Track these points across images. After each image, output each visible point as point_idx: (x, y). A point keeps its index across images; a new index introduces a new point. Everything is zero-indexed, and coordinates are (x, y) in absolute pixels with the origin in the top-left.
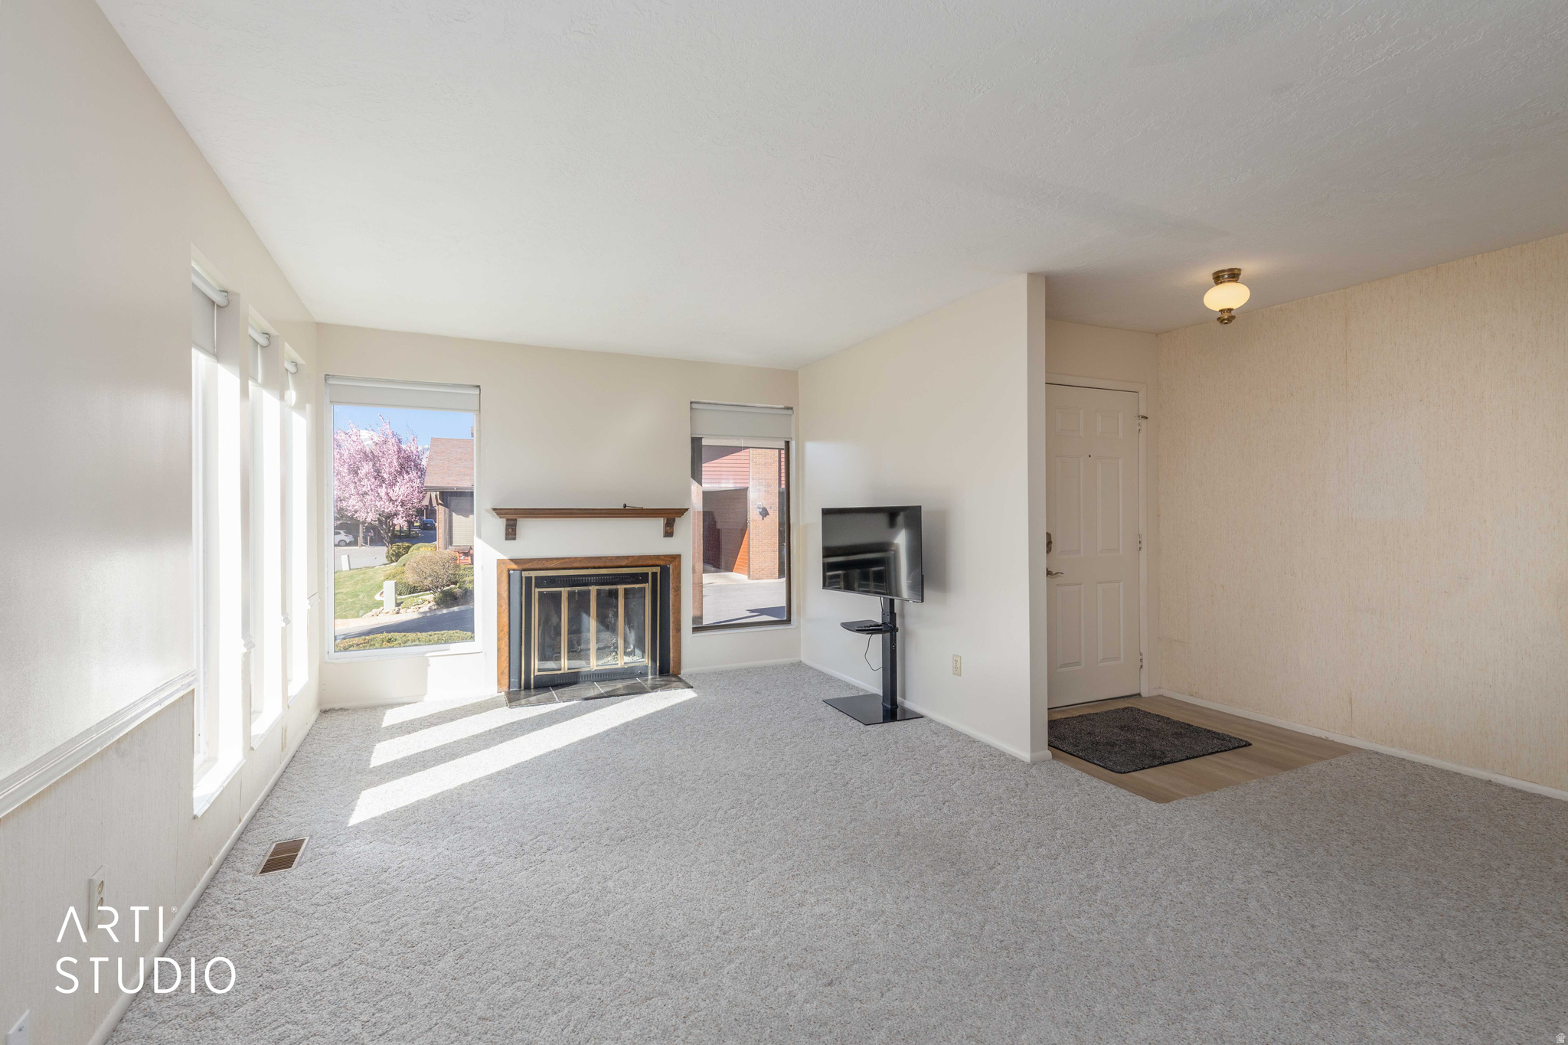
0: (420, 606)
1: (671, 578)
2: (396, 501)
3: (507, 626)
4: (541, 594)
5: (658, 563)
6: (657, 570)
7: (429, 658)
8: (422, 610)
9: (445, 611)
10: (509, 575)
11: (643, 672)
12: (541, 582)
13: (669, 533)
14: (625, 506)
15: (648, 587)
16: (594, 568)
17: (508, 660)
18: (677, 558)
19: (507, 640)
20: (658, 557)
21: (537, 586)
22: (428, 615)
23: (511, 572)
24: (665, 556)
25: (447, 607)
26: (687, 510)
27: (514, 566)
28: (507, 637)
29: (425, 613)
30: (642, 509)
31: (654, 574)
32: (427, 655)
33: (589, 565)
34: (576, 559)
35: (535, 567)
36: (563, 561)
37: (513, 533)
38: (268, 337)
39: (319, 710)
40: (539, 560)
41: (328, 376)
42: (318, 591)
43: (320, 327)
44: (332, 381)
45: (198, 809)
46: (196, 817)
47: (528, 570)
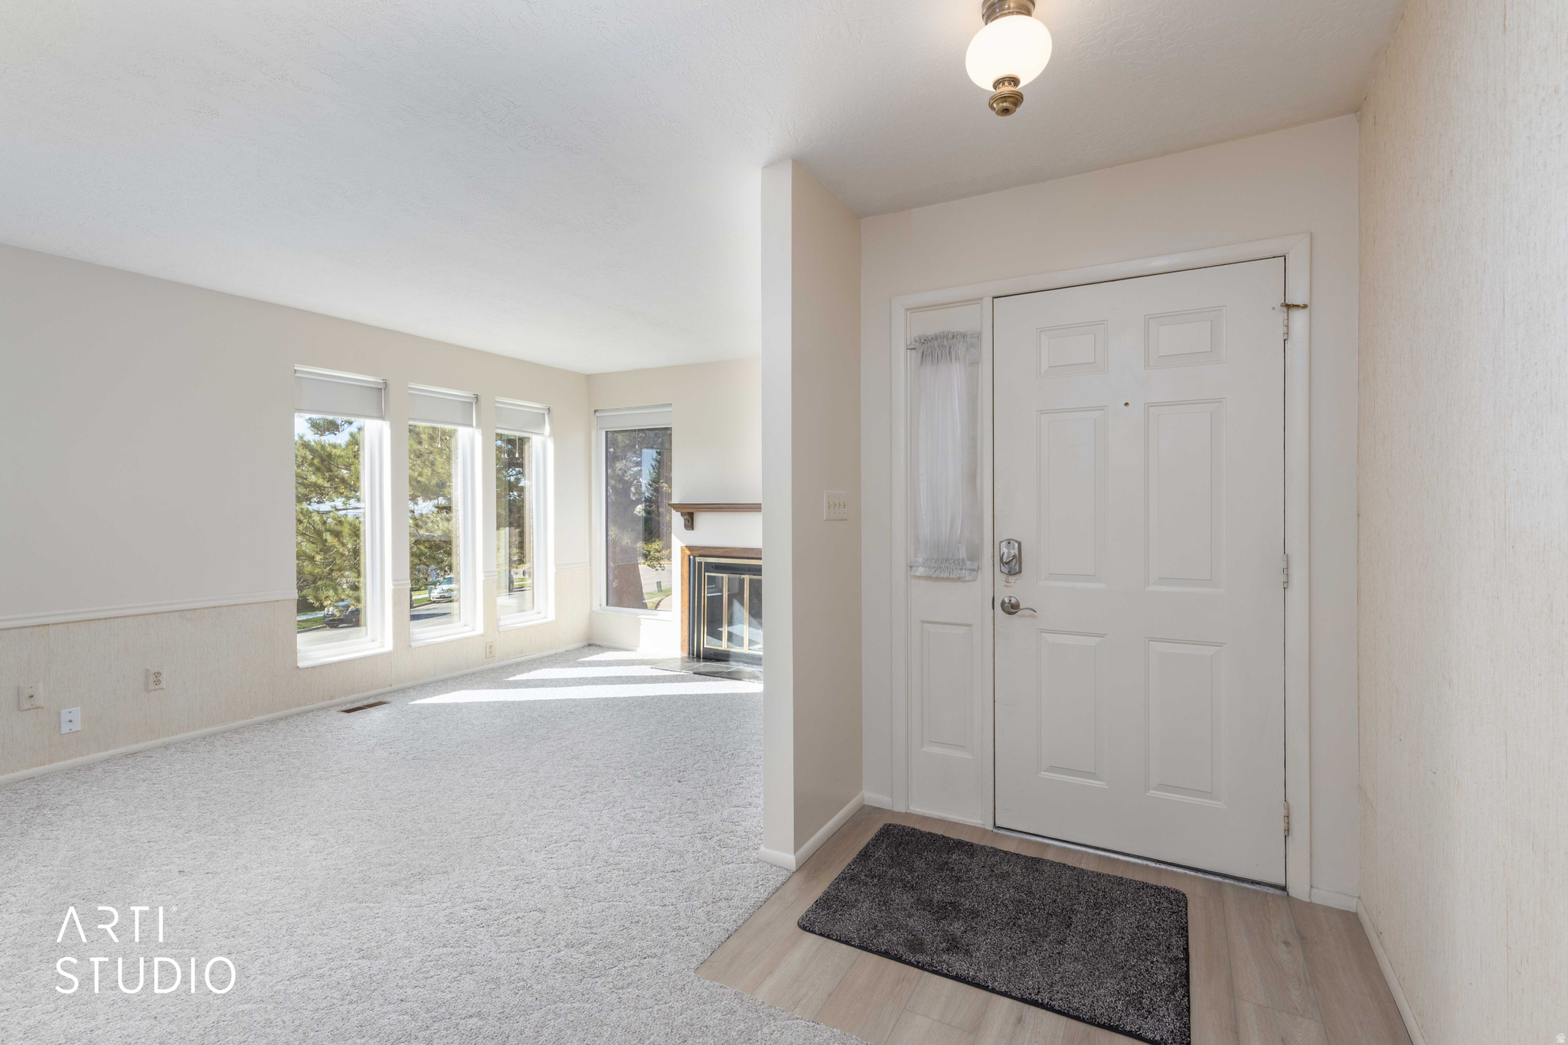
3: (688, 603)
4: (710, 577)
10: (689, 559)
12: (709, 567)
16: (747, 558)
17: (688, 630)
19: (687, 614)
21: (706, 571)
23: (691, 557)
27: (694, 552)
28: (687, 611)
32: (640, 616)
33: (744, 555)
34: (732, 549)
35: (706, 553)
36: (723, 550)
37: (690, 524)
38: (477, 397)
39: (586, 643)
40: (709, 548)
41: (595, 411)
42: (588, 561)
43: (589, 378)
44: (598, 414)
45: (301, 664)
46: (298, 667)
47: (700, 556)
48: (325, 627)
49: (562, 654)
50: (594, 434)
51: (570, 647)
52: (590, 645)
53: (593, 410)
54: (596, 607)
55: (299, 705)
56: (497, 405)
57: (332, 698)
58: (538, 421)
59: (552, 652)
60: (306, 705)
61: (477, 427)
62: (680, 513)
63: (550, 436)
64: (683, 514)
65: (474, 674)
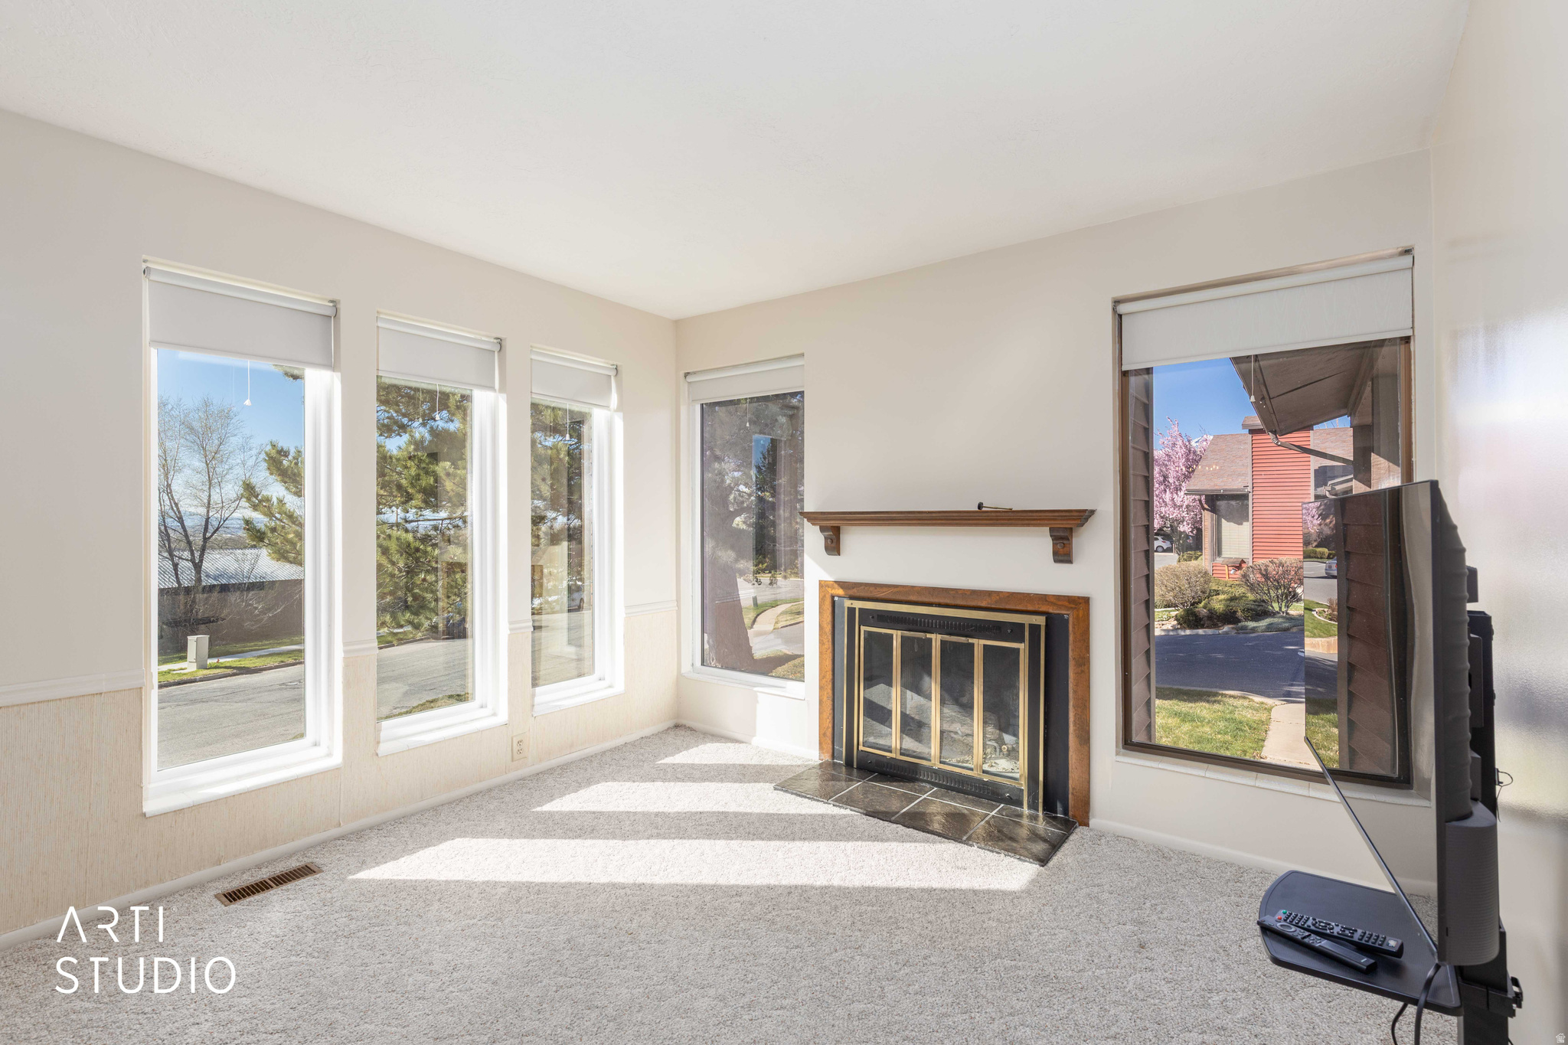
0: (1164, 622)
1: (1071, 638)
2: (1182, 506)
3: (831, 673)
4: (869, 634)
5: (1044, 608)
6: (1040, 620)
7: (758, 694)
8: (1164, 627)
9: (1188, 632)
10: (833, 603)
11: (1014, 798)
12: (868, 617)
13: (1063, 554)
14: (980, 506)
15: (1022, 647)
16: (940, 605)
17: (831, 717)
18: (1081, 604)
19: (830, 692)
20: (1044, 598)
21: (862, 623)
22: (1171, 633)
23: (836, 599)
24: (1059, 597)
25: (1191, 627)
26: (1092, 512)
27: (841, 592)
28: (830, 686)
29: (1168, 630)
30: (1011, 511)
31: (1035, 629)
32: (756, 689)
33: (932, 600)
34: (912, 589)
35: (862, 594)
36: (896, 590)
37: (833, 545)
38: (500, 342)
39: (670, 724)
40: (867, 585)
41: (686, 375)
42: (675, 598)
43: (678, 325)
44: (690, 379)
45: (150, 806)
46: (144, 815)
47: (852, 598)
48: (428, 638)
49: (633, 744)
50: (683, 409)
51: (647, 732)
52: (677, 726)
53: (682, 373)
54: (686, 668)
55: (147, 884)
56: (533, 357)
57: (218, 862)
58: (599, 387)
59: (619, 741)
60: (161, 881)
61: (502, 390)
62: (817, 528)
63: (620, 408)
64: (823, 529)
65: (490, 790)
